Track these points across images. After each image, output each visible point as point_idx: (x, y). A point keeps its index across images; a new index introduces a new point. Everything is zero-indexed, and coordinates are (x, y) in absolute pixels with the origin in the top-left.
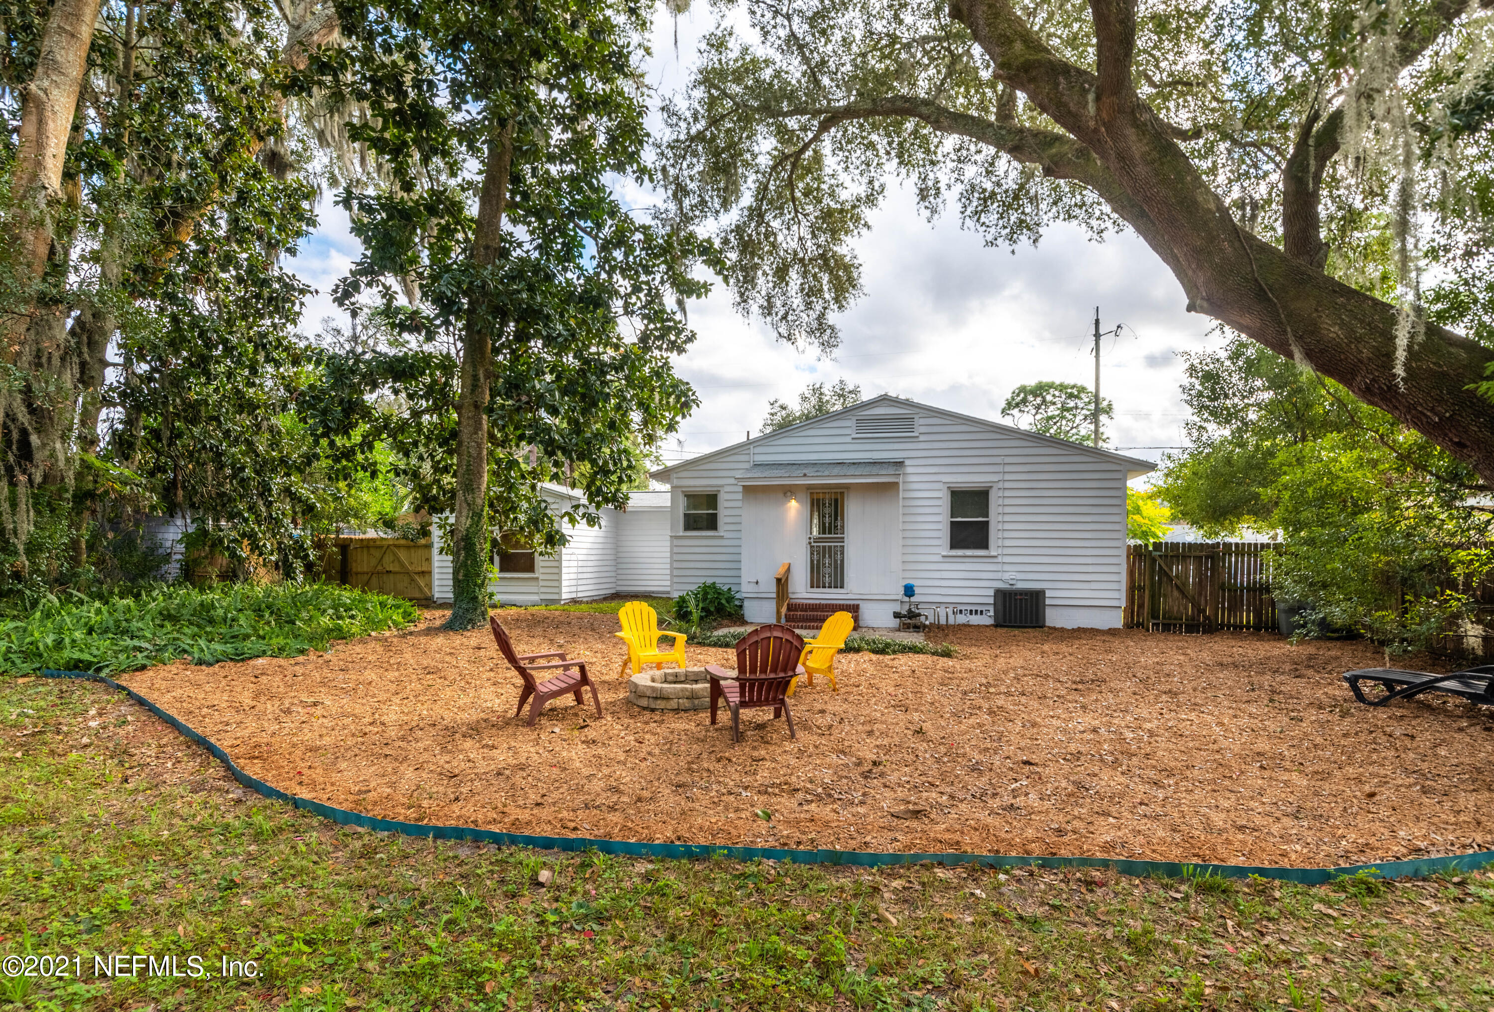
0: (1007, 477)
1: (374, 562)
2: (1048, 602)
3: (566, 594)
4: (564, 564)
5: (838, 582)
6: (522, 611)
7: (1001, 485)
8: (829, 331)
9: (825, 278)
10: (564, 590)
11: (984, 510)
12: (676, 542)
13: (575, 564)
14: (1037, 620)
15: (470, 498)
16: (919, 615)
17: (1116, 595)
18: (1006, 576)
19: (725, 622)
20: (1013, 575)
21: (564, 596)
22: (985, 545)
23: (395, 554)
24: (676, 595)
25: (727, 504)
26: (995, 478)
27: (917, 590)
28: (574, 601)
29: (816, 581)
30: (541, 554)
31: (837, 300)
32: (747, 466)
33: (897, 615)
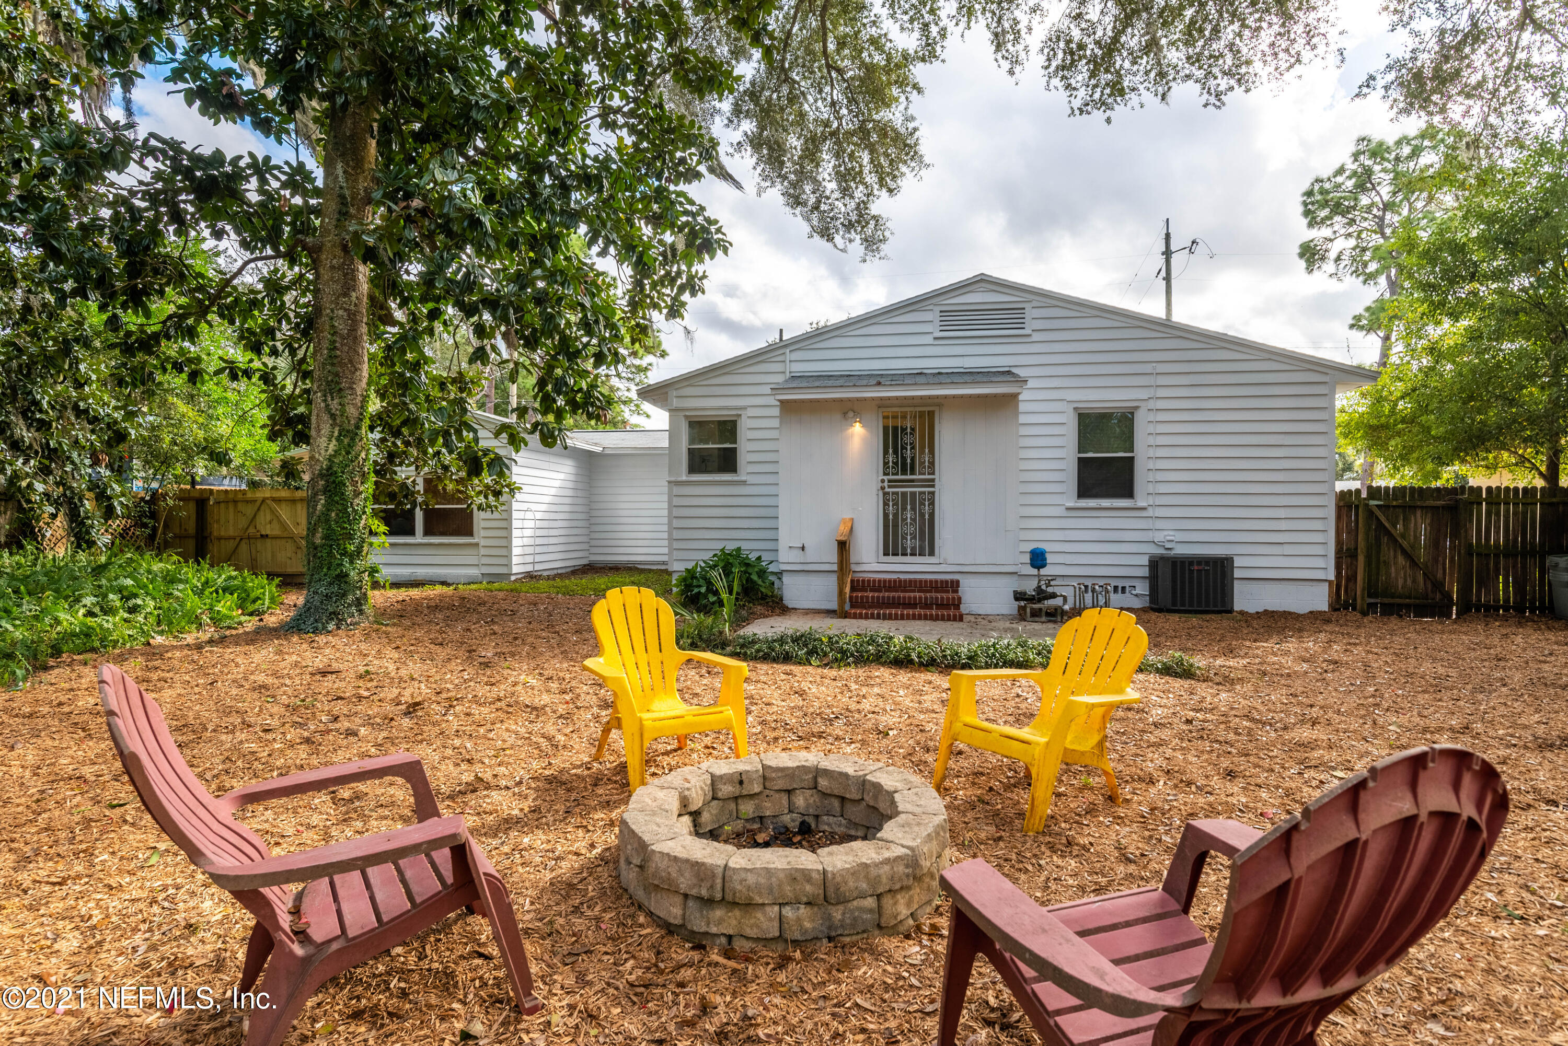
0: (1161, 393)
1: (243, 522)
2: (1237, 574)
3: (518, 565)
4: (515, 524)
5: (927, 546)
6: (448, 590)
7: (1151, 404)
8: (872, 222)
9: (866, 157)
10: (515, 560)
11: (1128, 441)
12: (677, 490)
13: (531, 524)
14: (1224, 603)
15: (334, 404)
16: (1053, 596)
17: (1320, 563)
18: (1159, 537)
19: (759, 609)
20: (1171, 536)
21: (515, 570)
22: (1129, 493)
23: (273, 512)
24: (678, 567)
25: (751, 434)
26: (1143, 394)
27: (1050, 558)
28: (530, 576)
29: (892, 547)
30: (480, 508)
31: (882, 183)
32: (780, 379)
33: (1019, 596)
